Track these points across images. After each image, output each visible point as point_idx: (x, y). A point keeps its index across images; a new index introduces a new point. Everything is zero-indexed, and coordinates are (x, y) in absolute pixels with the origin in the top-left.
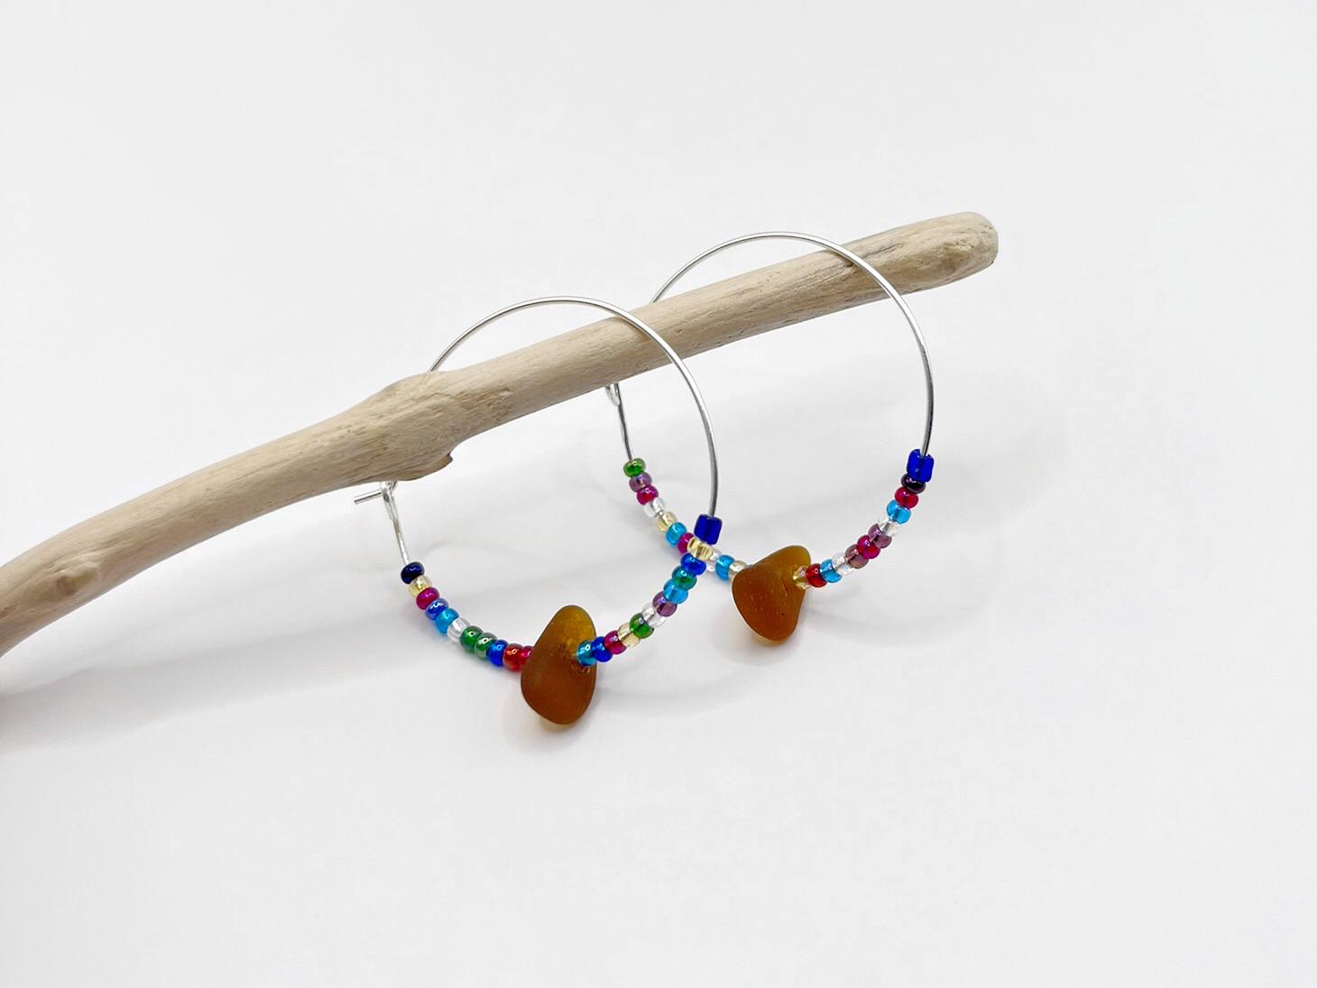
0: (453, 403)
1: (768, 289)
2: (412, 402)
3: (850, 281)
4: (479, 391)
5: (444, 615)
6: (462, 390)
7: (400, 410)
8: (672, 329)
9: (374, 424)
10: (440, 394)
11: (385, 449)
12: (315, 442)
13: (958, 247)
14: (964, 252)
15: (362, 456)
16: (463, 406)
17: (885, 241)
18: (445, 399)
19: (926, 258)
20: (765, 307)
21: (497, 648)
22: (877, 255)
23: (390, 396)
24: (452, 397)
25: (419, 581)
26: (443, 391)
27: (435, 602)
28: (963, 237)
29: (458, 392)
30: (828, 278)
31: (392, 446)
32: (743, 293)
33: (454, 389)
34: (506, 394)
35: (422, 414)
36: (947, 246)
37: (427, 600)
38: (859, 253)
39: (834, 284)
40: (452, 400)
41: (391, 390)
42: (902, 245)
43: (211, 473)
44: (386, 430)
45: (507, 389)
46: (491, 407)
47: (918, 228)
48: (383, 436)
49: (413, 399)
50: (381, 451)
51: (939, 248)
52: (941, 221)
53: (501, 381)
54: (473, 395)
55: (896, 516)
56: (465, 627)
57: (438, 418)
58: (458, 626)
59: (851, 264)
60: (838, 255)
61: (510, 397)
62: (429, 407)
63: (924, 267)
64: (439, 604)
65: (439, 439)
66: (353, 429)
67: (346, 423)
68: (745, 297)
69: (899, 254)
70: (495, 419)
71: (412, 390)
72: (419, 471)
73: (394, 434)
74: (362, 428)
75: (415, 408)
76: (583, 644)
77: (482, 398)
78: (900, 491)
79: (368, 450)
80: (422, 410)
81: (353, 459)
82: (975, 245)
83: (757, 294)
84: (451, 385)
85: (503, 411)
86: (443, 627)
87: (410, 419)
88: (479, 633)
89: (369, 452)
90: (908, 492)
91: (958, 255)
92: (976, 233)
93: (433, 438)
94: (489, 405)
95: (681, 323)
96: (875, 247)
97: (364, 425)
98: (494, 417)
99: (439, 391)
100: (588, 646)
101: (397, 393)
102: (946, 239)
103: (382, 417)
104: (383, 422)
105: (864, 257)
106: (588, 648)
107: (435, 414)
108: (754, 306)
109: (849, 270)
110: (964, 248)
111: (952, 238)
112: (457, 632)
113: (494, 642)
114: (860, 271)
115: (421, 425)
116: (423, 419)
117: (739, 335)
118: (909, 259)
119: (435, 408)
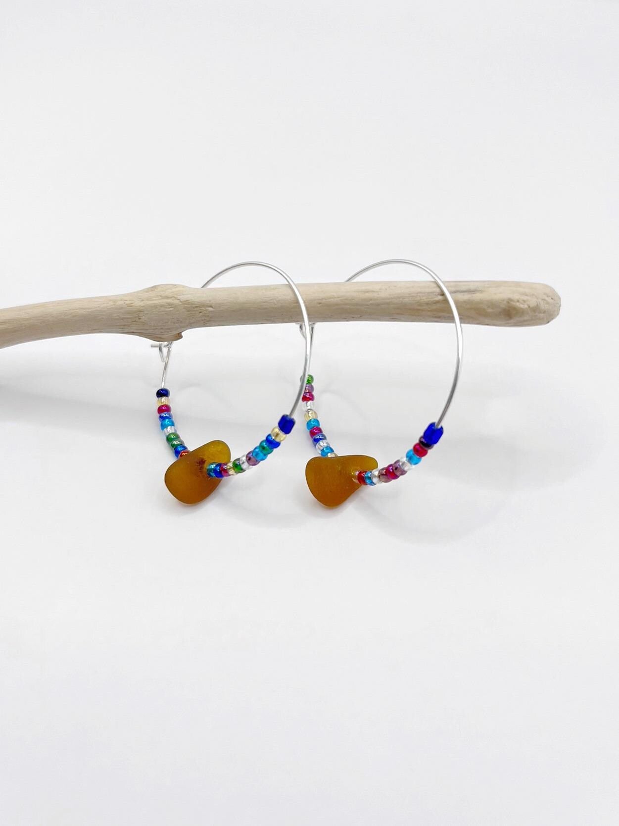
0: (180, 305)
1: (383, 295)
2: (160, 298)
3: (438, 305)
4: (196, 303)
5: (167, 422)
6: (188, 299)
7: (154, 300)
8: (317, 301)
9: (138, 303)
10: (176, 298)
11: (140, 319)
12: (108, 303)
13: (518, 304)
14: (522, 309)
15: (127, 318)
16: (185, 308)
17: (472, 287)
18: (178, 301)
19: (492, 304)
20: (378, 305)
21: (180, 449)
22: (462, 293)
23: (152, 290)
24: (181, 302)
25: (164, 399)
26: (178, 297)
27: (165, 413)
28: (525, 298)
29: (185, 300)
30: (425, 299)
31: (144, 318)
32: (368, 292)
33: (183, 298)
34: (211, 309)
35: (162, 306)
36: (510, 300)
37: (164, 410)
38: (450, 289)
39: (427, 304)
40: (180, 303)
41: (154, 288)
42: (481, 291)
43: (58, 303)
44: (142, 308)
45: (211, 306)
46: (201, 314)
47: (498, 284)
48: (140, 311)
49: (161, 296)
50: (137, 319)
51: (503, 300)
52: (517, 284)
53: (210, 301)
54: (192, 304)
55: (410, 459)
56: (173, 432)
57: (171, 310)
58: (170, 430)
59: (443, 294)
60: (439, 286)
61: (211, 311)
62: (167, 303)
63: (490, 310)
64: (167, 415)
65: (169, 323)
66: (127, 302)
67: (126, 298)
68: (367, 294)
69: (477, 297)
70: (203, 322)
71: (163, 291)
72: (160, 338)
73: (145, 312)
74: (132, 303)
75: (160, 301)
76: (212, 464)
77: (196, 307)
78: (417, 445)
79: (131, 316)
80: (163, 304)
81: (123, 319)
82: (531, 306)
83: (375, 295)
84: (183, 295)
85: (207, 319)
86: (163, 427)
87: (155, 306)
88: (177, 437)
89: (131, 318)
90: (420, 447)
91: (515, 309)
92: (538, 299)
93: (167, 321)
94: (200, 312)
95: (322, 299)
96: (464, 288)
97: (133, 302)
98: (203, 320)
99: (175, 296)
100: (214, 465)
101: (156, 290)
102: (511, 296)
103: (143, 300)
104: (142, 304)
105: (451, 293)
106: (213, 466)
107: (169, 308)
108: (371, 302)
109: (440, 298)
110: (522, 306)
111: (516, 297)
112: (168, 432)
113: (182, 445)
114: (446, 301)
115: (161, 312)
116: (163, 309)
117: (359, 318)
118: (481, 302)
119: (170, 305)
